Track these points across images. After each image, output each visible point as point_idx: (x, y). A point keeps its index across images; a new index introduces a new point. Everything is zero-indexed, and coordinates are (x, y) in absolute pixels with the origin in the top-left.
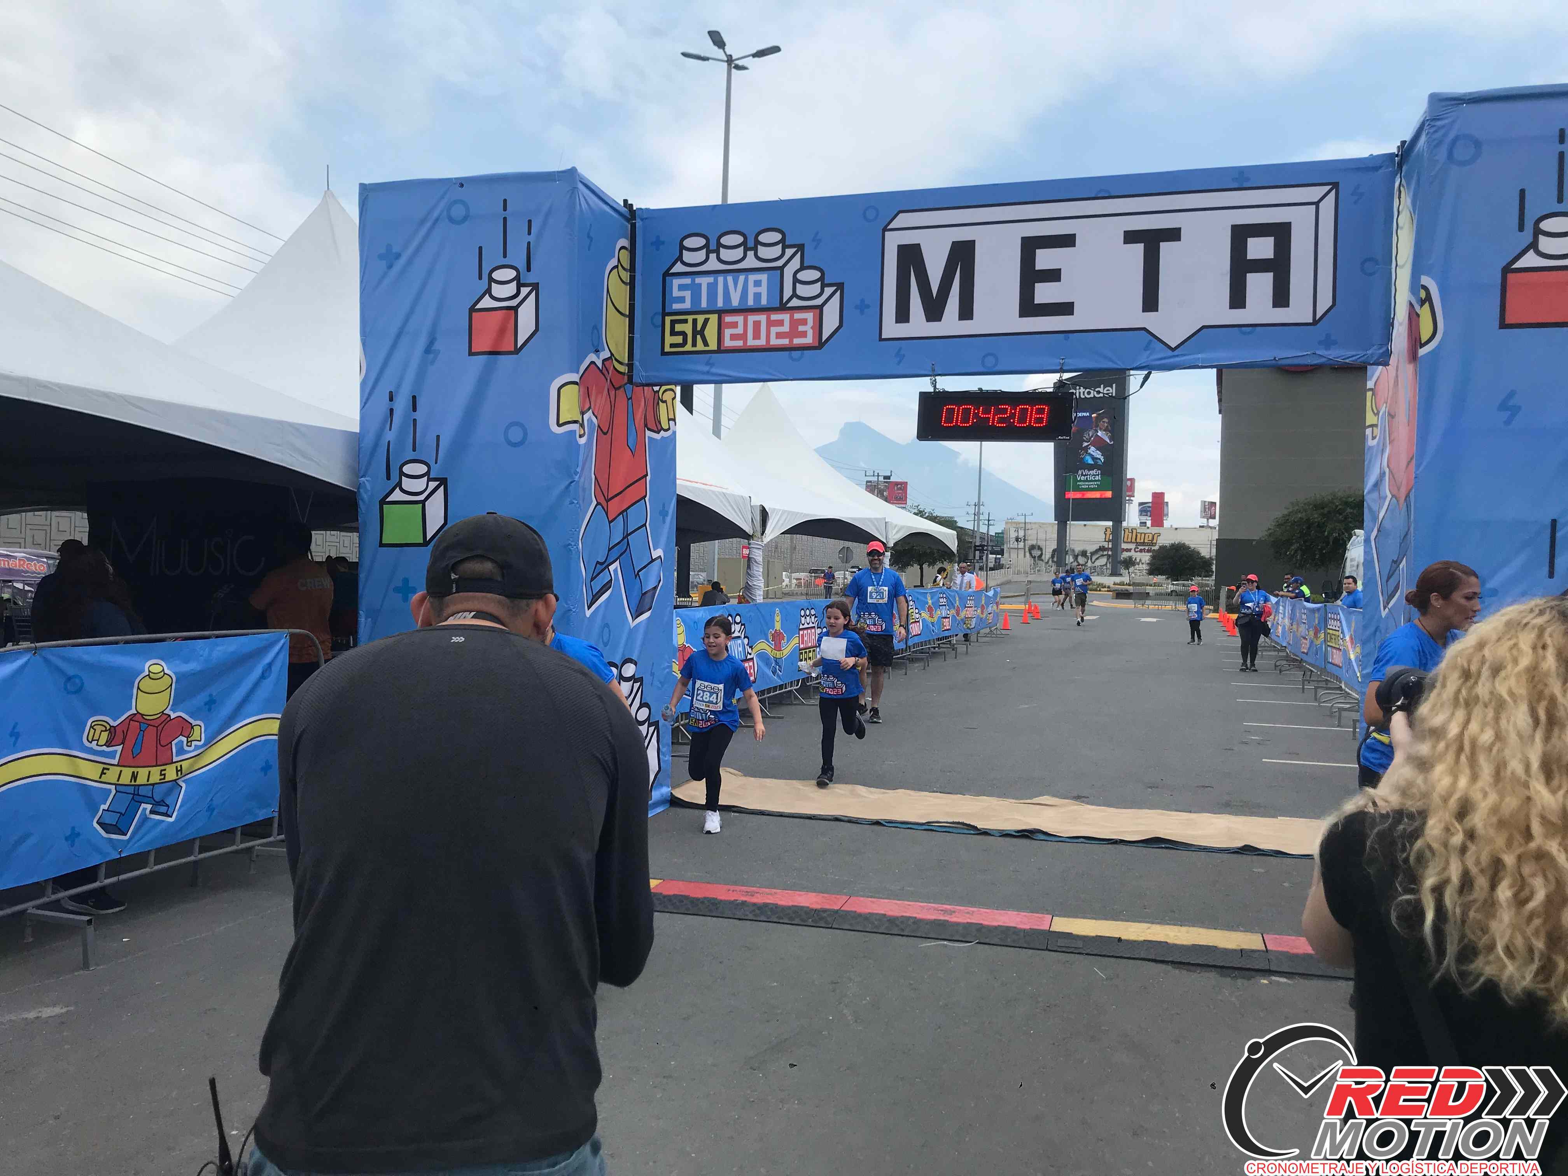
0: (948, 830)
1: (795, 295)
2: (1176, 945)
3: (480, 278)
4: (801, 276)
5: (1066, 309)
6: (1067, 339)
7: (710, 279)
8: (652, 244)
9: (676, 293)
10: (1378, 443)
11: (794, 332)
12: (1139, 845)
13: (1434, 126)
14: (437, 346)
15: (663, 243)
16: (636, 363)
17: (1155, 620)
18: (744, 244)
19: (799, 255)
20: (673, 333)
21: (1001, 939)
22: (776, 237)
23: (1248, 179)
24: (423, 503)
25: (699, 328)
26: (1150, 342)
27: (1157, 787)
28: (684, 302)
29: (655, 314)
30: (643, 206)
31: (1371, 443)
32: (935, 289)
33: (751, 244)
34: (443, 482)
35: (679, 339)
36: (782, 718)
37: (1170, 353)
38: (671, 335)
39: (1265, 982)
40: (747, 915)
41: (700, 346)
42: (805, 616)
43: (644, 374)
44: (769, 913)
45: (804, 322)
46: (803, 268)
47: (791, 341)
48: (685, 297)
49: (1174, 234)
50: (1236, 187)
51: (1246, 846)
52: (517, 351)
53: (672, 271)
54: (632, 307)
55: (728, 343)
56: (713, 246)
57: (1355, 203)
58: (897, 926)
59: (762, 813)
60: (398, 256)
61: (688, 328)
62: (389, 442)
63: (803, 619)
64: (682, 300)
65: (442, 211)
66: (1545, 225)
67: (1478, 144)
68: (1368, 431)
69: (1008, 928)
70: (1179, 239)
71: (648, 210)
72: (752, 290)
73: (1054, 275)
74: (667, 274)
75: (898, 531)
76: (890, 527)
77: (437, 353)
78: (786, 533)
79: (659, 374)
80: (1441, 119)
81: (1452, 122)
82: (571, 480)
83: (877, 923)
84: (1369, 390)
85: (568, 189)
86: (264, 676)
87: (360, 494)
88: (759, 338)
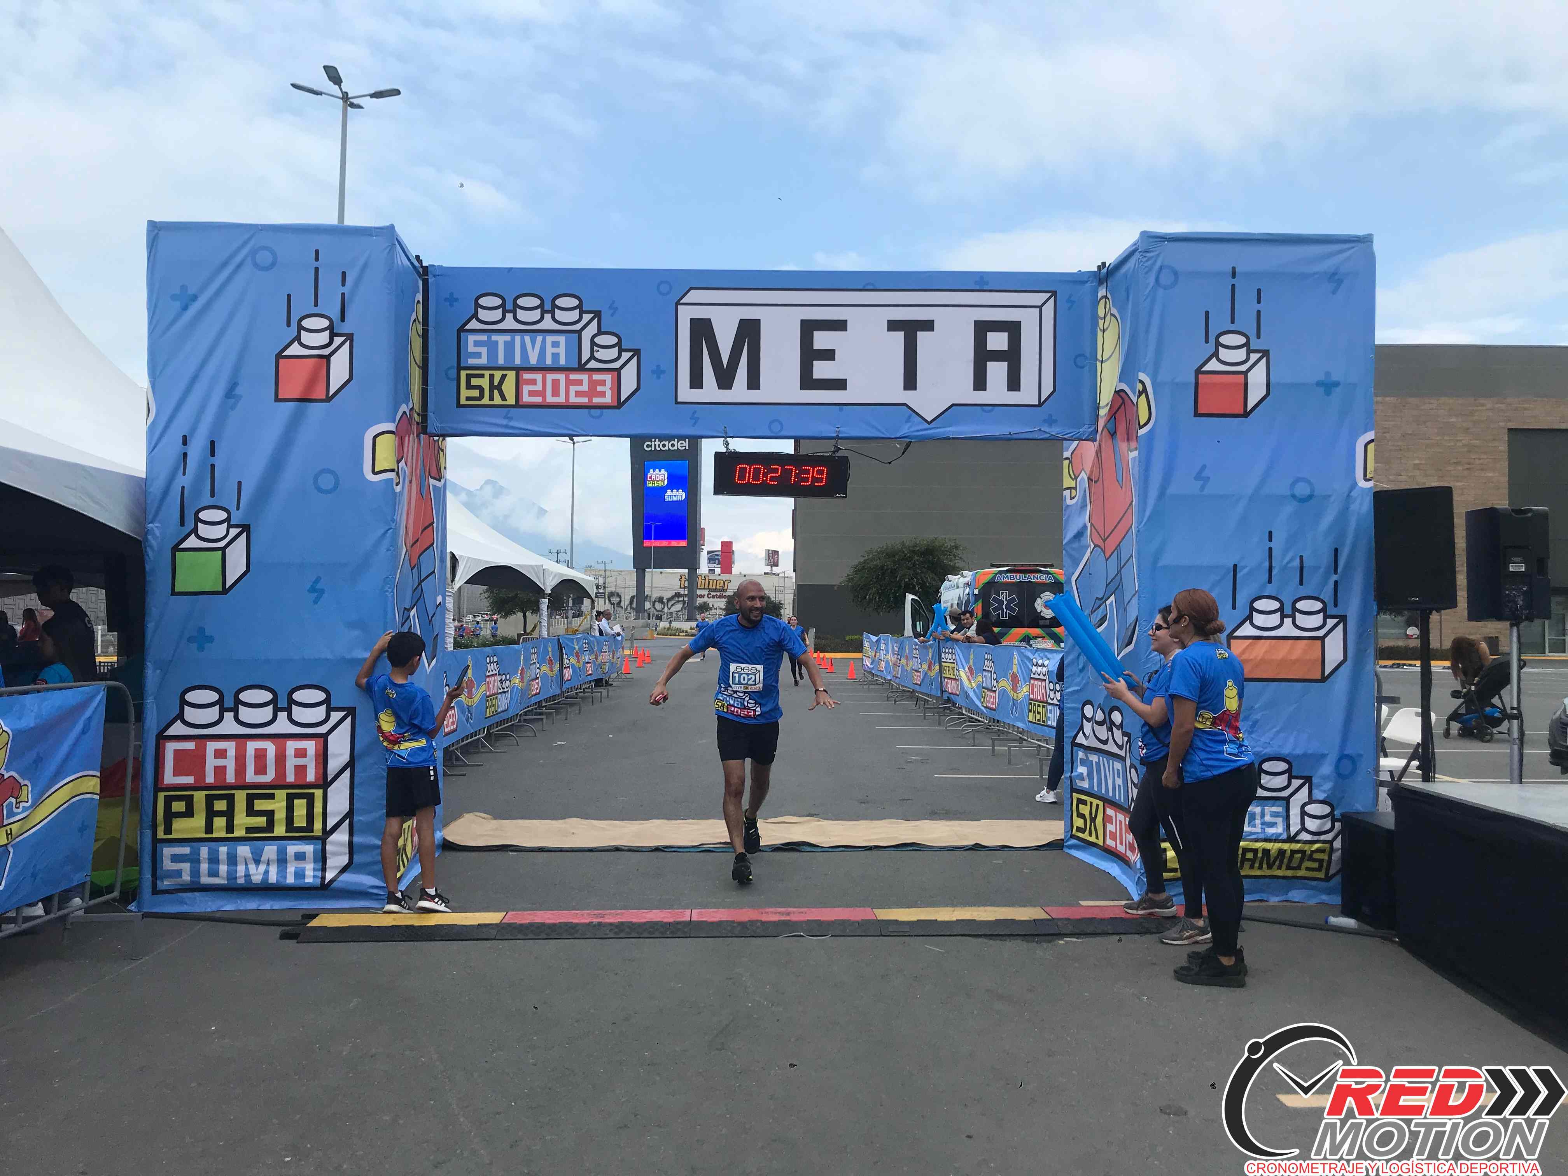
1: (592, 357)
2: (983, 922)
3: (289, 325)
4: (597, 340)
5: (840, 384)
6: (841, 410)
7: (507, 338)
8: (446, 299)
9: (471, 348)
10: (1077, 502)
11: (593, 391)
12: (893, 849)
13: (1145, 257)
14: (239, 391)
15: (457, 300)
16: (430, 414)
18: (541, 306)
19: (596, 321)
20: (469, 386)
21: (840, 931)
22: (573, 302)
23: (986, 283)
24: (223, 550)
25: (496, 383)
26: (911, 416)
27: (868, 802)
28: (480, 357)
29: (449, 369)
30: (437, 263)
31: (1069, 502)
32: (725, 360)
34: (246, 528)
35: (476, 393)
37: (926, 426)
38: (467, 388)
39: (1062, 942)
40: (607, 934)
41: (498, 400)
42: (490, 663)
43: (438, 425)
44: (627, 930)
45: (603, 383)
46: (600, 333)
47: (590, 400)
48: (481, 353)
49: (928, 325)
50: (977, 288)
51: (977, 844)
52: (329, 399)
53: (467, 327)
54: (426, 359)
55: (526, 398)
56: (509, 306)
57: (1069, 309)
58: (747, 928)
59: (541, 850)
60: (195, 298)
61: (485, 383)
62: (183, 488)
63: (488, 665)
64: (478, 355)
65: (245, 258)
66: (1224, 340)
67: (1176, 273)
68: (1066, 493)
69: (843, 921)
70: (932, 329)
71: (440, 267)
72: (550, 351)
73: (829, 355)
74: (462, 330)
75: (553, 578)
76: (546, 574)
77: (240, 397)
78: (470, 581)
79: (455, 426)
80: (1151, 252)
81: (1158, 255)
82: (387, 528)
83: (729, 928)
84: (1066, 459)
85: (387, 244)
86: (84, 732)
87: (147, 540)
88: (558, 396)
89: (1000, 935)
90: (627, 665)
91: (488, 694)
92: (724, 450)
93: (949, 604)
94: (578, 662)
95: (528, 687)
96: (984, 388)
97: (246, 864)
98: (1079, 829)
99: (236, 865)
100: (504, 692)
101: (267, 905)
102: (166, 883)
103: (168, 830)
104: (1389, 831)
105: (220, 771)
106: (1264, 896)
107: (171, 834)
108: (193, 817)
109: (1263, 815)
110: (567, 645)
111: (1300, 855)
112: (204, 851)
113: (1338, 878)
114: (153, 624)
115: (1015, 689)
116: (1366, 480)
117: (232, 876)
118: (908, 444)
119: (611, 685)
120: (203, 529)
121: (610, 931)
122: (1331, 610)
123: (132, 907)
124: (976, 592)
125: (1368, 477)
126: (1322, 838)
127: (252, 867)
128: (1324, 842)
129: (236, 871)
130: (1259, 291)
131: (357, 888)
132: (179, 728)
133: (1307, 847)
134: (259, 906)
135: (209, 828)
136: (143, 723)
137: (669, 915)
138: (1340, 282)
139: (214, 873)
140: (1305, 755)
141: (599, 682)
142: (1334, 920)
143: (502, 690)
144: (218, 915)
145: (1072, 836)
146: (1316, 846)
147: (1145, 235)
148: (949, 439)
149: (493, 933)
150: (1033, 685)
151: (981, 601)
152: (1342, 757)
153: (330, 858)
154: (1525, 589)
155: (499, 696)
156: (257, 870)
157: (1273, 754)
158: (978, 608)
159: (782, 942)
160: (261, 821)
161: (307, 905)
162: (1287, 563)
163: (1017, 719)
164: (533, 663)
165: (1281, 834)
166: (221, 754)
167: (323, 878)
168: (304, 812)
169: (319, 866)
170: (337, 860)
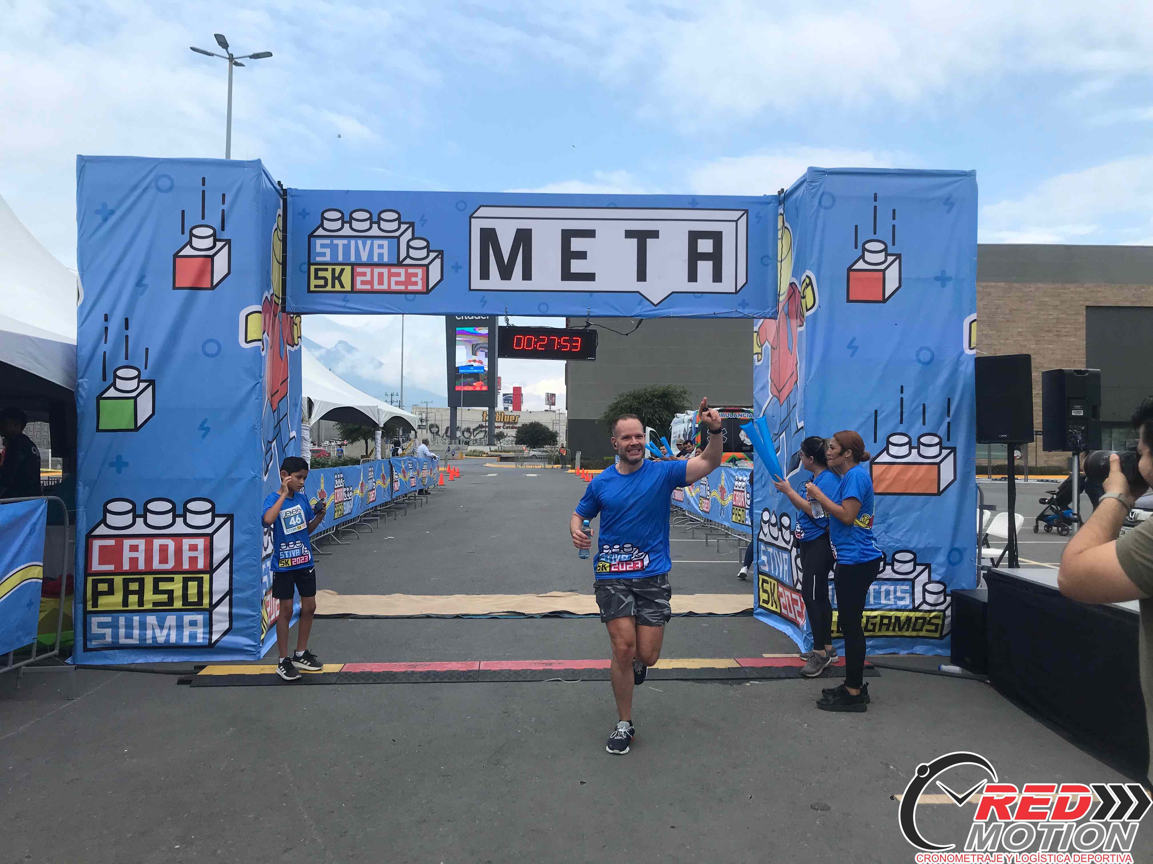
0: (506, 617)
1: (408, 256)
2: (691, 669)
3: (183, 233)
4: (411, 243)
5: (590, 277)
6: (591, 296)
7: (345, 241)
8: (300, 214)
9: (319, 249)
10: (762, 364)
11: (408, 281)
13: (811, 186)
14: (146, 281)
15: (308, 214)
16: (288, 298)
17: (535, 475)
18: (370, 219)
19: (411, 229)
20: (317, 277)
21: (588, 677)
22: (394, 216)
23: (698, 203)
24: (135, 398)
25: (337, 275)
26: (642, 300)
28: (325, 256)
29: (303, 263)
30: (293, 187)
31: (757, 363)
32: (506, 258)
33: (375, 219)
34: (152, 383)
35: (322, 282)
36: (331, 554)
37: (654, 307)
38: (315, 279)
39: (748, 684)
40: (417, 680)
41: (338, 287)
42: (338, 479)
43: (295, 306)
44: (433, 676)
45: (416, 275)
46: (414, 238)
47: (406, 287)
48: (325, 253)
49: (655, 234)
50: (690, 207)
51: (690, 612)
52: (213, 288)
53: (315, 234)
54: (285, 258)
55: (359, 286)
56: (347, 218)
57: (758, 223)
58: (521, 675)
59: (373, 617)
60: (112, 212)
61: (328, 275)
62: (105, 352)
63: (336, 481)
64: (324, 254)
65: (150, 183)
66: (868, 246)
67: (833, 198)
68: (755, 357)
69: (591, 670)
70: (658, 237)
71: (296, 190)
72: (376, 251)
73: (582, 255)
74: (311, 236)
75: (385, 415)
76: (380, 413)
77: (146, 286)
78: (323, 418)
79: (306, 306)
80: (815, 182)
81: (821, 184)
82: (256, 382)
83: (507, 675)
84: (756, 332)
85: (254, 174)
86: (31, 533)
87: (78, 391)
88: (383, 284)
89: (704, 679)
90: (442, 478)
91: (336, 501)
92: (505, 325)
93: (678, 434)
94: (405, 477)
95: (367, 496)
96: (695, 280)
97: (153, 629)
98: (764, 601)
99: (146, 630)
100: (348, 500)
101: (169, 659)
102: (94, 644)
103: (95, 604)
104: (984, 603)
105: (134, 561)
106: (895, 650)
107: (97, 607)
108: (113, 594)
109: (895, 592)
110: (396, 465)
111: (922, 621)
112: (122, 620)
113: (948, 638)
114: (83, 453)
115: (723, 498)
116: (971, 349)
117: (142, 637)
118: (641, 321)
119: (430, 493)
120: (119, 383)
121: (420, 678)
122: (945, 444)
123: (69, 661)
124: (697, 426)
125: (972, 346)
126: (938, 608)
127: (158, 632)
128: (939, 611)
129: (146, 634)
130: (894, 211)
131: (234, 646)
132: (102, 530)
133: (926, 615)
134: (163, 659)
135: (125, 603)
136: (76, 525)
137: (463, 666)
138: (952, 205)
139: (129, 636)
140: (925, 548)
141: (421, 492)
142: (944, 668)
143: (347, 499)
144: (132, 667)
145: (760, 606)
146: (933, 614)
147: (812, 171)
148: (670, 317)
149: (334, 679)
150: (735, 494)
151: (700, 432)
152: (952, 550)
153: (215, 624)
154: (1083, 428)
155: (345, 503)
156: (161, 633)
157: (902, 548)
158: (698, 437)
159: (546, 685)
160: (164, 597)
161: (197, 659)
162: (914, 410)
163: (724, 520)
164: (371, 479)
165: (908, 605)
166: (134, 548)
167: (210, 639)
168: (196, 591)
169: (207, 630)
170: (220, 625)
